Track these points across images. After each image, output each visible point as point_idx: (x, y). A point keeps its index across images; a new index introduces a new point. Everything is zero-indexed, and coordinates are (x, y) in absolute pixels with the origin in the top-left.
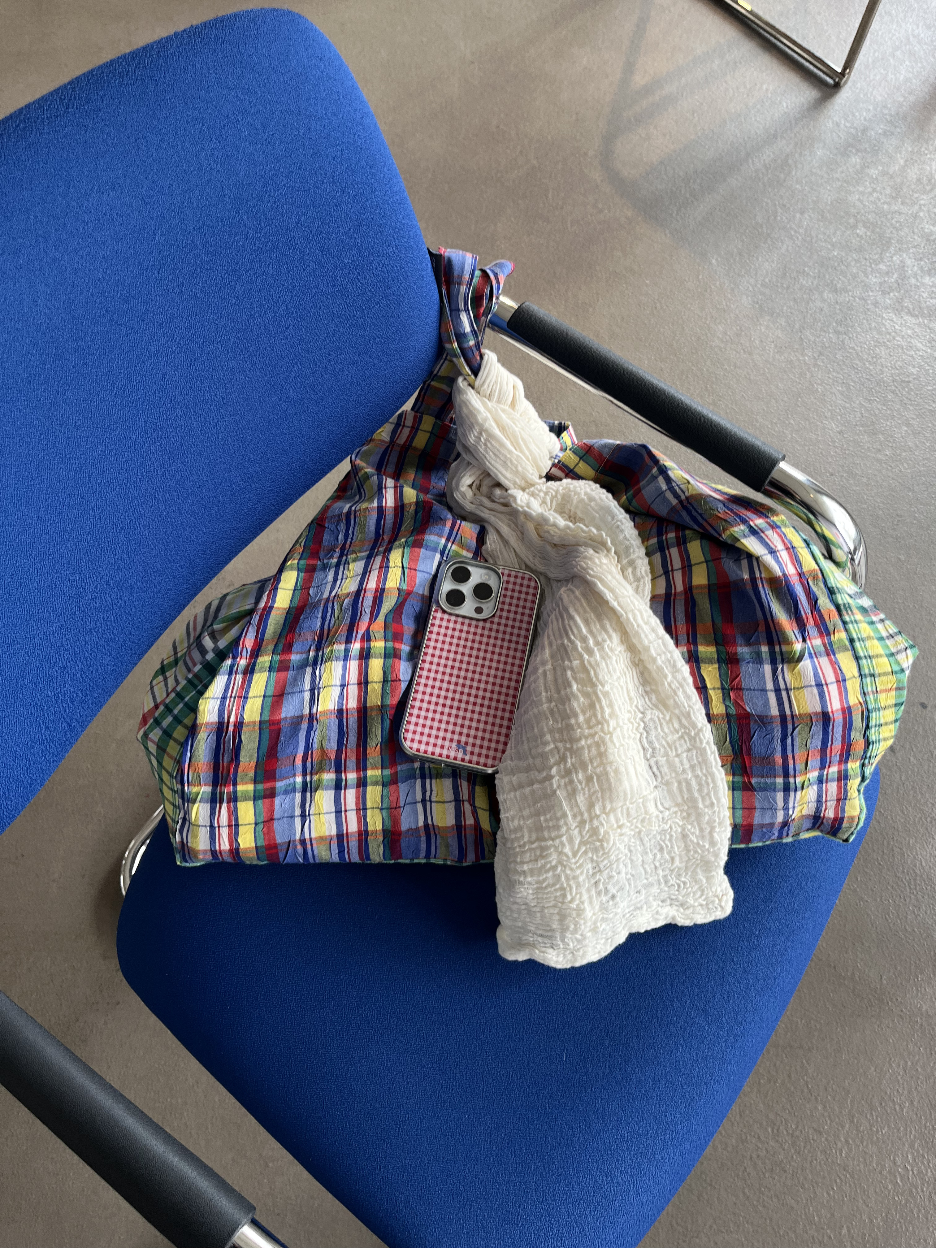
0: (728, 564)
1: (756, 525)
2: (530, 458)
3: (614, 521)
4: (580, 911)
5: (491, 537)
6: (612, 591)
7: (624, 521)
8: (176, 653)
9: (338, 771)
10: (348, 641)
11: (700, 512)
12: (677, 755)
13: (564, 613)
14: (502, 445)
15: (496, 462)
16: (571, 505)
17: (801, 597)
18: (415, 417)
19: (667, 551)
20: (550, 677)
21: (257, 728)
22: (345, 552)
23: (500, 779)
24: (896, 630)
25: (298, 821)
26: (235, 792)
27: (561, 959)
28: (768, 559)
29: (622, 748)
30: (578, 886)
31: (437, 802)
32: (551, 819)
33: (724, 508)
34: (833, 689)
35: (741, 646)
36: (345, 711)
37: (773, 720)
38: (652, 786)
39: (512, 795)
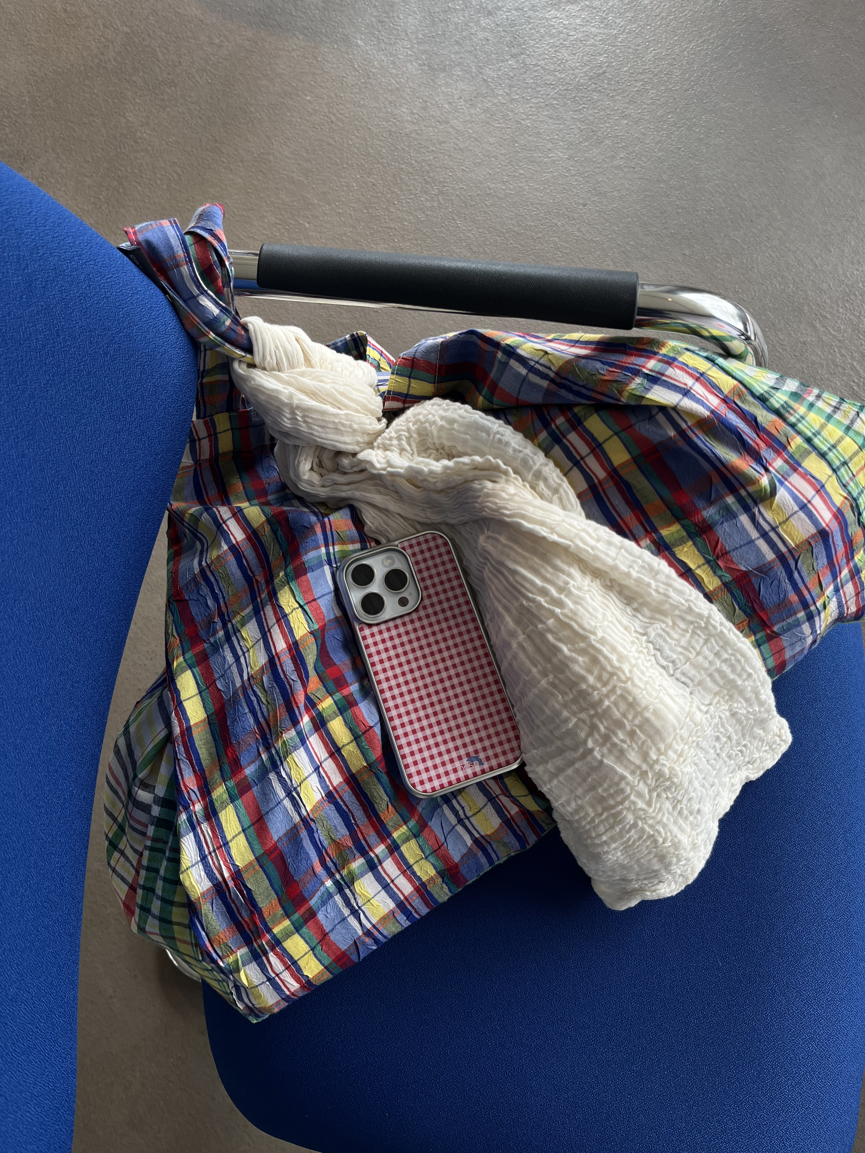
0: (644, 429)
1: (651, 370)
2: (359, 408)
3: (492, 436)
4: (676, 845)
5: (367, 514)
6: (542, 524)
7: (501, 429)
8: (115, 819)
9: (364, 853)
10: (295, 722)
11: (581, 383)
12: (698, 654)
13: (500, 568)
14: (323, 413)
15: (327, 433)
16: (433, 438)
17: (739, 425)
18: (206, 423)
19: (565, 441)
20: (530, 649)
21: (257, 867)
22: (227, 618)
23: (532, 771)
24: (838, 400)
25: (352, 921)
26: (274, 937)
27: (673, 886)
28: (687, 403)
29: (648, 686)
30: (665, 826)
31: (474, 815)
32: (610, 787)
33: (606, 367)
34: (817, 502)
35: (705, 509)
36: (333, 791)
37: (772, 565)
38: (688, 695)
39: (555, 782)
